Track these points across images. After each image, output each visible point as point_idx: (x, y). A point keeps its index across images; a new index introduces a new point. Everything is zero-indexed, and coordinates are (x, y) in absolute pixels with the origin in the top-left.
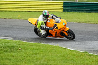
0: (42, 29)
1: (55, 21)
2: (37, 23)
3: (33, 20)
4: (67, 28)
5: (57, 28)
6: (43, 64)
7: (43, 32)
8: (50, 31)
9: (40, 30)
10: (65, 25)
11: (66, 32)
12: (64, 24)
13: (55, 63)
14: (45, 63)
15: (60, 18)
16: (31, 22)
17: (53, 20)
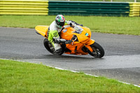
0: (55, 43)
1: (74, 30)
2: (48, 33)
3: (42, 29)
4: (93, 41)
5: (77, 40)
6: (20, 90)
7: (56, 47)
8: (67, 45)
9: (53, 43)
10: (89, 37)
11: (91, 46)
12: (87, 35)
13: (38, 89)
14: (23, 88)
15: (82, 26)
16: (39, 32)
17: (72, 28)
